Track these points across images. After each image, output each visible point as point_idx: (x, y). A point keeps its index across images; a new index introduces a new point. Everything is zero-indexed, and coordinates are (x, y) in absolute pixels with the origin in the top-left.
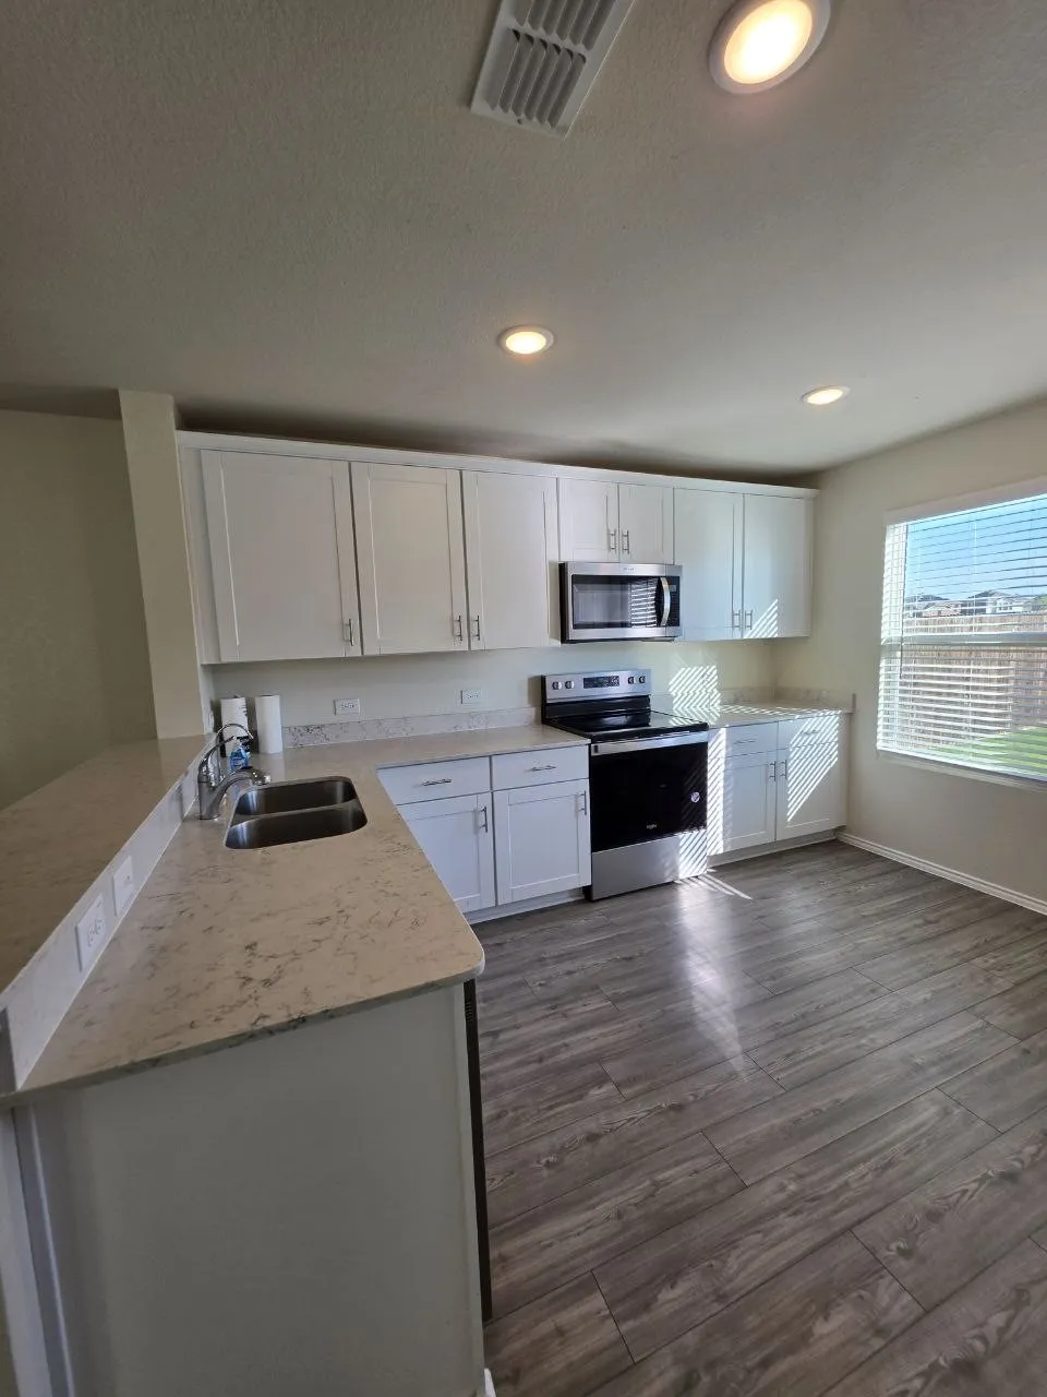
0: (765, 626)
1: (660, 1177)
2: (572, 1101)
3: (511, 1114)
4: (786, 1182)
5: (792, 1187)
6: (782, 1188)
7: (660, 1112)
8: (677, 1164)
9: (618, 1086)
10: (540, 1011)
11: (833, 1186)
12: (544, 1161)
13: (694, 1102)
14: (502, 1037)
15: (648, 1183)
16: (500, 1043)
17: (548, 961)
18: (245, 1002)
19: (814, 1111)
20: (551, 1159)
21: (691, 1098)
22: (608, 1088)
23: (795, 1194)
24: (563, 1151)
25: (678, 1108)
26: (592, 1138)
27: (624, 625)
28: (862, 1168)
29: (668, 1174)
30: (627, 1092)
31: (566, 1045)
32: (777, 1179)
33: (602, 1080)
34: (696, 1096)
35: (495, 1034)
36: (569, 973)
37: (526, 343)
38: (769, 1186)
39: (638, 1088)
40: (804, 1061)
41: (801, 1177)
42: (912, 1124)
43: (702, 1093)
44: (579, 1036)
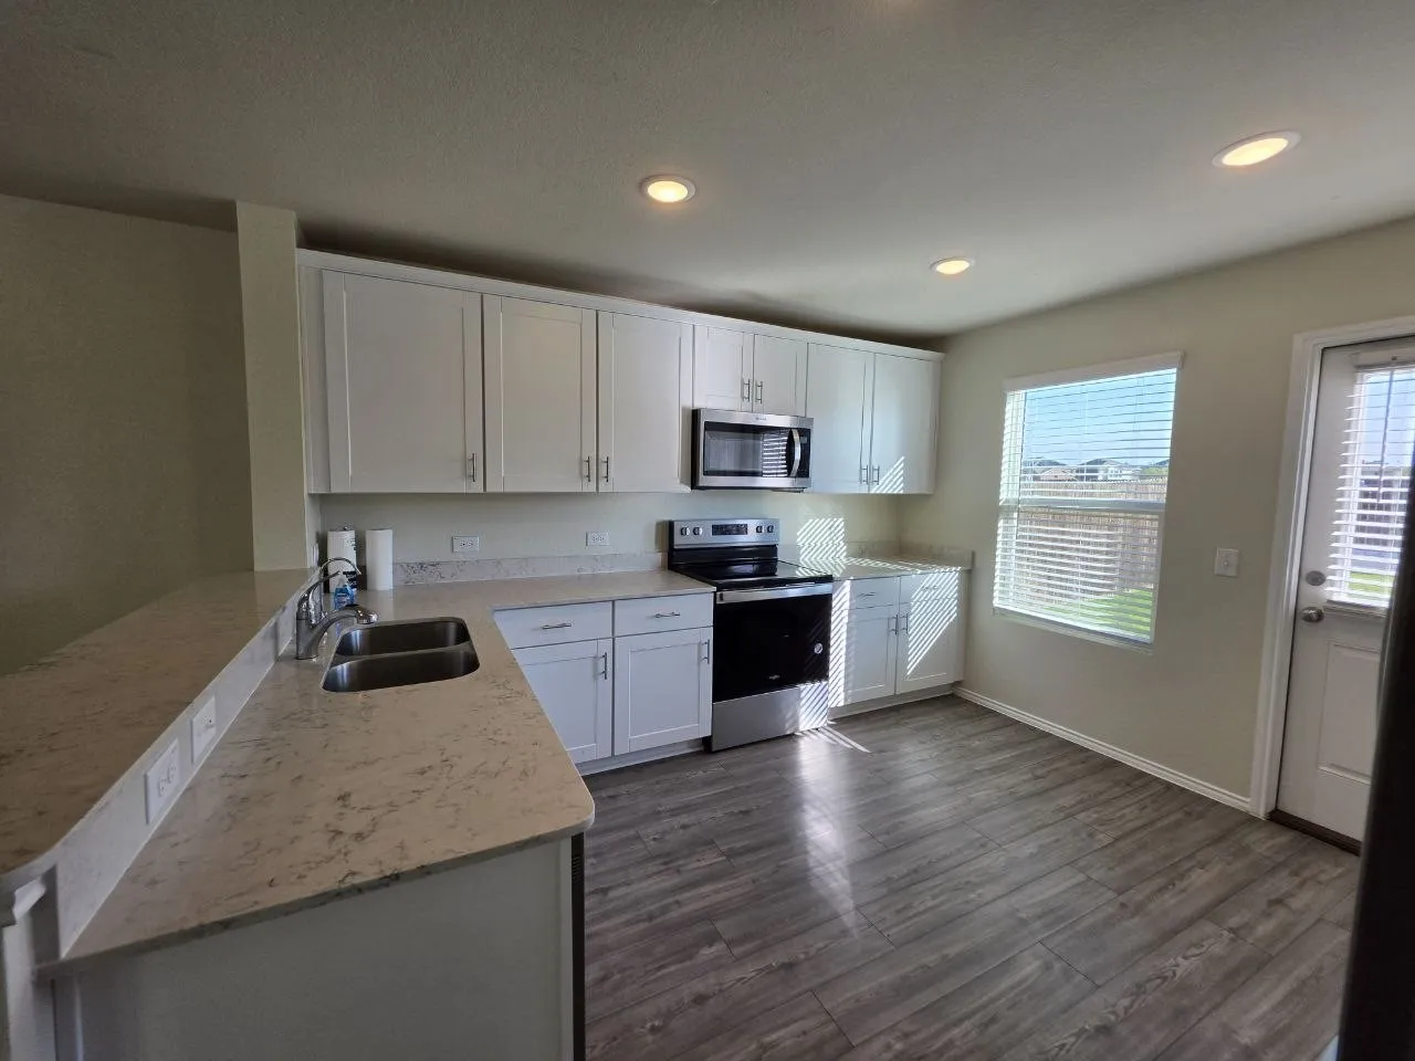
0: (892, 482)
1: (767, 1039)
2: (681, 961)
3: (617, 977)
4: (893, 1042)
5: (899, 1046)
6: (888, 1047)
7: (770, 970)
8: (786, 1025)
9: (729, 944)
10: (652, 867)
11: (938, 1044)
12: (648, 1025)
13: (805, 959)
14: (612, 894)
15: (754, 1046)
16: (611, 900)
17: (663, 815)
18: (332, 858)
19: (922, 967)
20: (657, 1023)
21: (802, 956)
22: (717, 948)
23: (902, 1053)
24: (669, 1015)
25: (789, 966)
26: (700, 1000)
27: (755, 474)
28: (967, 1025)
29: (774, 1036)
30: (737, 951)
31: (677, 902)
32: (882, 1040)
33: (711, 939)
34: (806, 953)
35: (604, 891)
36: (684, 827)
37: (667, 192)
38: (877, 1045)
39: (749, 946)
40: (915, 916)
41: (906, 1035)
42: (1017, 978)
43: (813, 951)
44: (693, 893)
